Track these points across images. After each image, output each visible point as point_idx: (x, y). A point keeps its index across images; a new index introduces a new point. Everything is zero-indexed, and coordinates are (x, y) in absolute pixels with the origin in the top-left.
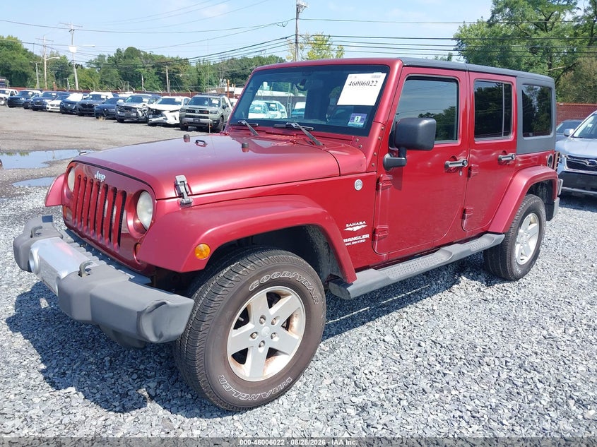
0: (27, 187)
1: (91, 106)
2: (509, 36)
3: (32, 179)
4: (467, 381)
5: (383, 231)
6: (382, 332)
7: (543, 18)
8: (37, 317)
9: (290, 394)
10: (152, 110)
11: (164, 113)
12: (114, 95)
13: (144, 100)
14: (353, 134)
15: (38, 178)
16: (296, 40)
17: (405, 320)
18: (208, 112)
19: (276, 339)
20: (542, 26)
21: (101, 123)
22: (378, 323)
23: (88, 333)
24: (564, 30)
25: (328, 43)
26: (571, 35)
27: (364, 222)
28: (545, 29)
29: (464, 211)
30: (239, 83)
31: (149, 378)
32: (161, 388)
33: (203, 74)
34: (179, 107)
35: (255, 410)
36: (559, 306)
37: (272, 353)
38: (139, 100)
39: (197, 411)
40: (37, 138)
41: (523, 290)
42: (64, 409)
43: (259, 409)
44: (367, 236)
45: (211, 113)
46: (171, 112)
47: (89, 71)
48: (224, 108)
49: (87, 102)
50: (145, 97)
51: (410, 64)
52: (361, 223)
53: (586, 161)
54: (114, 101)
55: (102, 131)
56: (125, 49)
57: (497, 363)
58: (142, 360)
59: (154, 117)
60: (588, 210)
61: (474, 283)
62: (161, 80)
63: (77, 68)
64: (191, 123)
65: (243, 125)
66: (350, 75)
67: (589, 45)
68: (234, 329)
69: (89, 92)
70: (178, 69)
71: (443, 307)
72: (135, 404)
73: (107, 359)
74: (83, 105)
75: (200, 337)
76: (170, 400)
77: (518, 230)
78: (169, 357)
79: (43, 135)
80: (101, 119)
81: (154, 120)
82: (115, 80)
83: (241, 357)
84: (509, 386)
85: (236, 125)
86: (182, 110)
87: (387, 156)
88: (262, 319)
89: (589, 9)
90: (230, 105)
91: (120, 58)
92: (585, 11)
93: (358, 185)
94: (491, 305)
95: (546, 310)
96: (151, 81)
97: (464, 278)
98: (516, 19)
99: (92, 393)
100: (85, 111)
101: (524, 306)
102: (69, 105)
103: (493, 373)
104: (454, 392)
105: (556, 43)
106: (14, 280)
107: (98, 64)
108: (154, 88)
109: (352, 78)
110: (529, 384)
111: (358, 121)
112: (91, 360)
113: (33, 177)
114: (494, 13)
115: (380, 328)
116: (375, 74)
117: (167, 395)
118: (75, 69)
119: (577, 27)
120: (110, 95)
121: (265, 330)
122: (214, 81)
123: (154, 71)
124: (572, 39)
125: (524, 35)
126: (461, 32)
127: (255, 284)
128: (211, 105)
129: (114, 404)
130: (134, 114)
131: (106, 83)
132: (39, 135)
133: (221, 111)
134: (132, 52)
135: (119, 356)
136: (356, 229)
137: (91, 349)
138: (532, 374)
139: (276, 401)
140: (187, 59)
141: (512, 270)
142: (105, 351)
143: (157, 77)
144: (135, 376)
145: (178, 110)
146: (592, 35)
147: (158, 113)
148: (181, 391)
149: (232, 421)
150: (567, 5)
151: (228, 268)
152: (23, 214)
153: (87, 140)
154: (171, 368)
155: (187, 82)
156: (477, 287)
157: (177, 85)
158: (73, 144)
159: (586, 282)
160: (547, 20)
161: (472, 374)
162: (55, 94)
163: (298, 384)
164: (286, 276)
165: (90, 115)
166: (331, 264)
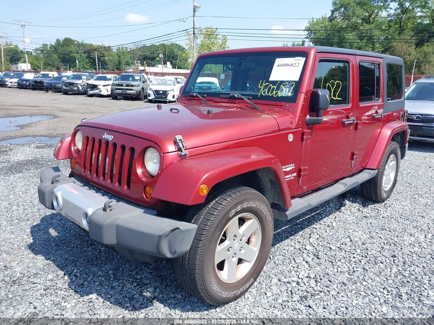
0: (9, 145)
1: (41, 82)
2: (344, 28)
3: (11, 139)
4: (371, 275)
5: (305, 170)
6: (302, 243)
7: (367, 14)
8: (48, 243)
9: (251, 291)
10: (90, 85)
11: (99, 87)
12: (58, 74)
13: (83, 77)
14: (284, 101)
15: (15, 138)
16: (194, 32)
17: (316, 234)
18: (133, 86)
19: (243, 251)
20: (367, 20)
21: (51, 95)
22: (298, 237)
23: (91, 254)
24: (381, 23)
25: (216, 33)
26: (386, 27)
27: (294, 165)
28: (369, 23)
29: (353, 154)
30: (149, 63)
31: (147, 284)
32: (157, 291)
33: (122, 57)
34: (110, 82)
35: (230, 304)
36: (416, 219)
37: (240, 261)
38: (79, 78)
39: (189, 307)
40: (5, 108)
41: (389, 208)
42: (90, 311)
43: (232, 303)
44: (295, 174)
45: (135, 86)
46: (104, 86)
47: (35, 56)
48: (144, 82)
49: (39, 79)
50: (84, 75)
51: (322, 51)
52: (291, 165)
53: (413, 116)
54: (59, 78)
55: (53, 102)
56: (63, 39)
57: (388, 261)
58: (137, 272)
59: (91, 90)
60: (416, 150)
61: (354, 205)
62: (90, 62)
63: (27, 54)
64: (120, 94)
65: (194, 96)
66: (277, 59)
67: (399, 34)
68: (219, 245)
69: (38, 72)
70: (103, 54)
71: (339, 223)
72: (142, 304)
73: (111, 272)
74: (36, 82)
75: (199, 252)
76: (166, 300)
77: (385, 167)
78: (156, 269)
79: (9, 105)
80: (50, 92)
81: (91, 92)
82: (56, 62)
83: (221, 266)
84: (400, 277)
85: (188, 96)
86: (113, 85)
87: (308, 117)
88: (235, 238)
89: (398, 9)
90: (148, 80)
91: (59, 46)
92: (395, 10)
93: (291, 138)
94: (370, 221)
95: (408, 222)
96: (83, 63)
97: (347, 202)
98: (349, 16)
99: (107, 298)
100: (37, 86)
101: (393, 220)
102: (25, 82)
103: (387, 268)
104: (364, 283)
105: (376, 33)
106: (22, 216)
107: (42, 51)
108: (86, 68)
109: (278, 61)
110: (413, 275)
111: (286, 92)
112: (100, 273)
113: (11, 138)
114: (333, 12)
115: (300, 240)
116: (297, 58)
117: (163, 297)
118: (26, 55)
119: (390, 21)
120: (56, 74)
121: (237, 245)
122: (130, 62)
123: (85, 55)
124: (387, 30)
125: (354, 27)
126: (310, 25)
127: (233, 212)
128: (134, 80)
129: (126, 305)
130: (76, 88)
131: (49, 65)
132: (5, 105)
133: (142, 85)
134: (68, 41)
135: (119, 269)
136: (288, 169)
137: (97, 266)
138: (412, 268)
139: (243, 296)
140: (109, 47)
141: (380, 195)
142: (108, 267)
143: (87, 60)
144: (135, 284)
145: (109, 85)
146: (400, 27)
147: (94, 87)
148: (173, 293)
149: (216, 313)
150: (383, 5)
151: (214, 201)
152: (12, 166)
153: (43, 108)
154: (160, 277)
155: (111, 63)
156: (357, 208)
157: (104, 65)
158: (34, 111)
159: (429, 201)
160: (370, 16)
161: (373, 270)
162: (13, 74)
163: (255, 284)
164: (251, 206)
165: (41, 89)
166: (273, 196)
